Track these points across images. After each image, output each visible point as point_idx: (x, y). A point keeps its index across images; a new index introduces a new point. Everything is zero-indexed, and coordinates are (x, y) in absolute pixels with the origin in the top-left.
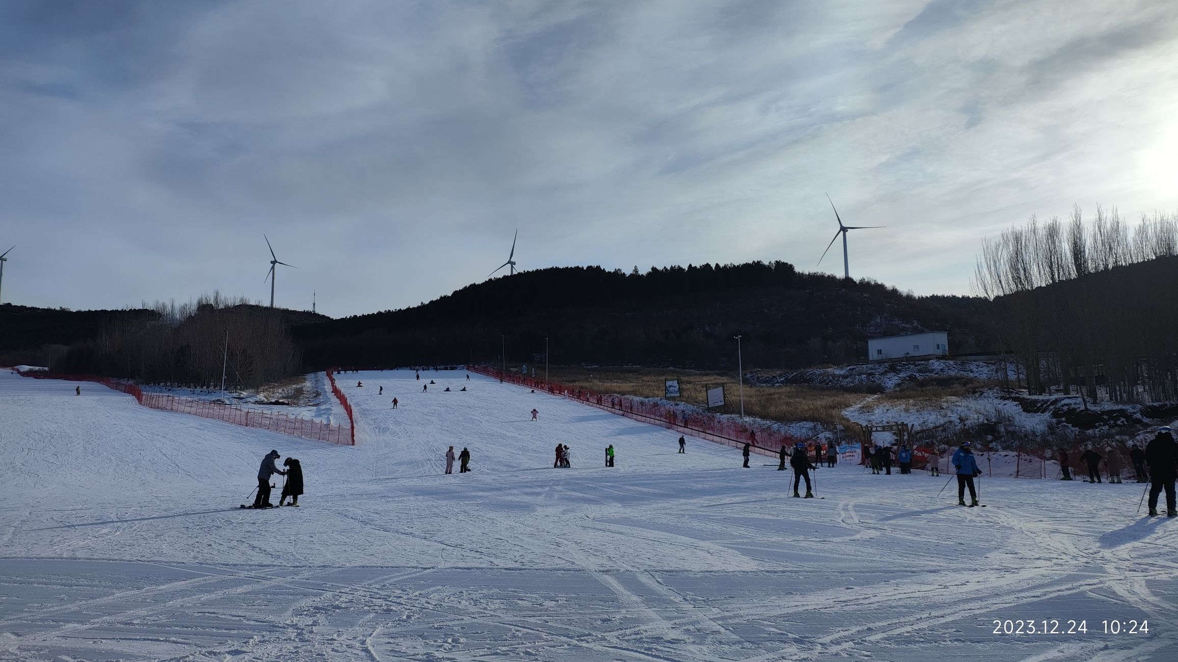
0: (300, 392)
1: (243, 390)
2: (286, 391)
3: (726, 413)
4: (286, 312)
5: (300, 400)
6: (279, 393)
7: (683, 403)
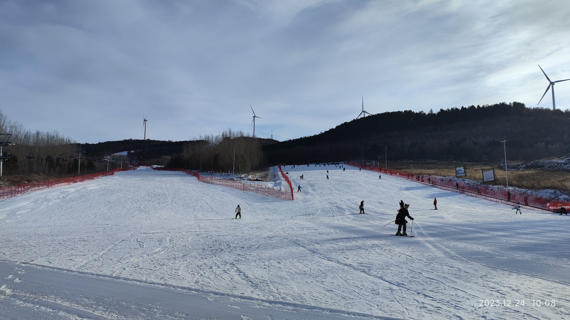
0: (267, 175)
1: (242, 174)
2: (261, 175)
3: (496, 185)
4: (260, 139)
5: (267, 179)
6: (258, 175)
7: (467, 179)
